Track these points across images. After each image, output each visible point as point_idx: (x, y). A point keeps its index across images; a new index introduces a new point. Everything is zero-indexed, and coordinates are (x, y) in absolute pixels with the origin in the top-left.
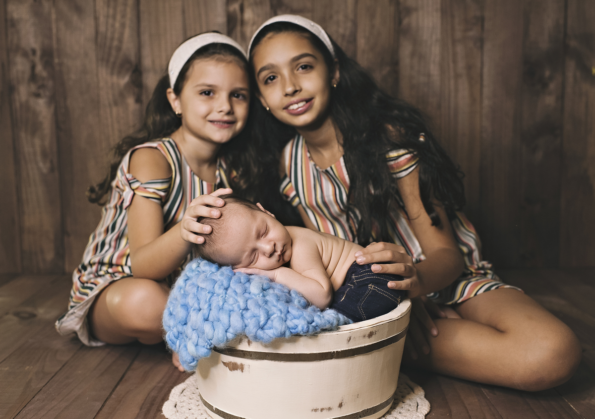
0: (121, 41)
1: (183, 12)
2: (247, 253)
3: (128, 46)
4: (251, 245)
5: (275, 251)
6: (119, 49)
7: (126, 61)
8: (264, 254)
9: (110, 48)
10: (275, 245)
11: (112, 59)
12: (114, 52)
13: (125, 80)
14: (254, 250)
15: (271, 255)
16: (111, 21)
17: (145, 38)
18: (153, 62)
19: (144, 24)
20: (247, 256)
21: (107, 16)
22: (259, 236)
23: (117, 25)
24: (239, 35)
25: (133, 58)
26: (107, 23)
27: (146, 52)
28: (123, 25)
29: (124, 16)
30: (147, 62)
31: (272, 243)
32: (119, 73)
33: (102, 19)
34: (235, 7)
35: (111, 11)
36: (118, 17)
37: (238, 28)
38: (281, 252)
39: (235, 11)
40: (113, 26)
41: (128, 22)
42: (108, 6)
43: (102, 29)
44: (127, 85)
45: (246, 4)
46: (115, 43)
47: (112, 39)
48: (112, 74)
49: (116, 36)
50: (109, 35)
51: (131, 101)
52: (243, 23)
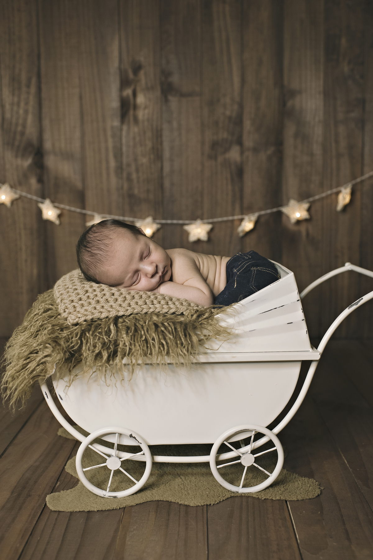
0: (24, 126)
1: (81, 98)
2: (130, 275)
3: (31, 130)
4: (133, 267)
5: (156, 272)
6: (23, 134)
7: (29, 144)
8: (146, 275)
9: (15, 133)
10: (157, 266)
11: (17, 143)
12: (18, 137)
13: (28, 162)
14: (137, 271)
15: (153, 276)
16: (15, 108)
17: (46, 123)
18: (53, 145)
19: (45, 110)
20: (130, 277)
21: (12, 104)
22: (142, 258)
23: (21, 112)
24: (131, 118)
25: (35, 142)
26: (12, 110)
27: (47, 136)
28: (26, 112)
29: (27, 103)
30: (48, 145)
31: (155, 265)
32: (23, 156)
33: (8, 107)
34: (128, 92)
35: (16, 99)
36: (22, 104)
37: (131, 112)
38: (162, 273)
39: (128, 96)
40: (17, 113)
41: (31, 109)
42: (13, 95)
43: (8, 115)
44: (30, 167)
45: (138, 89)
46: (20, 128)
47: (17, 125)
48: (16, 157)
49: (21, 121)
50: (14, 121)
51: (33, 181)
52: (135, 107)
